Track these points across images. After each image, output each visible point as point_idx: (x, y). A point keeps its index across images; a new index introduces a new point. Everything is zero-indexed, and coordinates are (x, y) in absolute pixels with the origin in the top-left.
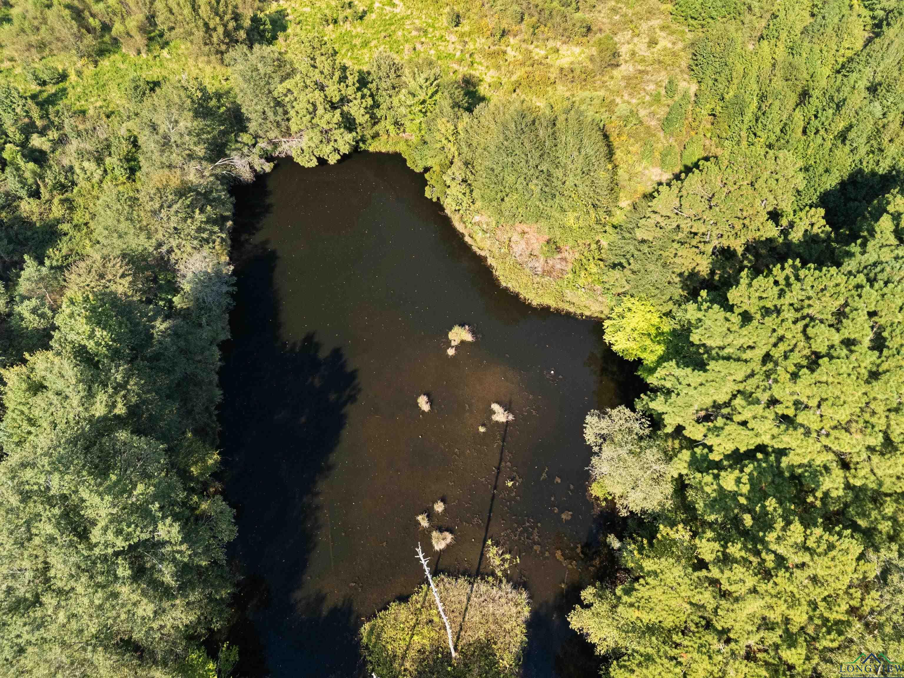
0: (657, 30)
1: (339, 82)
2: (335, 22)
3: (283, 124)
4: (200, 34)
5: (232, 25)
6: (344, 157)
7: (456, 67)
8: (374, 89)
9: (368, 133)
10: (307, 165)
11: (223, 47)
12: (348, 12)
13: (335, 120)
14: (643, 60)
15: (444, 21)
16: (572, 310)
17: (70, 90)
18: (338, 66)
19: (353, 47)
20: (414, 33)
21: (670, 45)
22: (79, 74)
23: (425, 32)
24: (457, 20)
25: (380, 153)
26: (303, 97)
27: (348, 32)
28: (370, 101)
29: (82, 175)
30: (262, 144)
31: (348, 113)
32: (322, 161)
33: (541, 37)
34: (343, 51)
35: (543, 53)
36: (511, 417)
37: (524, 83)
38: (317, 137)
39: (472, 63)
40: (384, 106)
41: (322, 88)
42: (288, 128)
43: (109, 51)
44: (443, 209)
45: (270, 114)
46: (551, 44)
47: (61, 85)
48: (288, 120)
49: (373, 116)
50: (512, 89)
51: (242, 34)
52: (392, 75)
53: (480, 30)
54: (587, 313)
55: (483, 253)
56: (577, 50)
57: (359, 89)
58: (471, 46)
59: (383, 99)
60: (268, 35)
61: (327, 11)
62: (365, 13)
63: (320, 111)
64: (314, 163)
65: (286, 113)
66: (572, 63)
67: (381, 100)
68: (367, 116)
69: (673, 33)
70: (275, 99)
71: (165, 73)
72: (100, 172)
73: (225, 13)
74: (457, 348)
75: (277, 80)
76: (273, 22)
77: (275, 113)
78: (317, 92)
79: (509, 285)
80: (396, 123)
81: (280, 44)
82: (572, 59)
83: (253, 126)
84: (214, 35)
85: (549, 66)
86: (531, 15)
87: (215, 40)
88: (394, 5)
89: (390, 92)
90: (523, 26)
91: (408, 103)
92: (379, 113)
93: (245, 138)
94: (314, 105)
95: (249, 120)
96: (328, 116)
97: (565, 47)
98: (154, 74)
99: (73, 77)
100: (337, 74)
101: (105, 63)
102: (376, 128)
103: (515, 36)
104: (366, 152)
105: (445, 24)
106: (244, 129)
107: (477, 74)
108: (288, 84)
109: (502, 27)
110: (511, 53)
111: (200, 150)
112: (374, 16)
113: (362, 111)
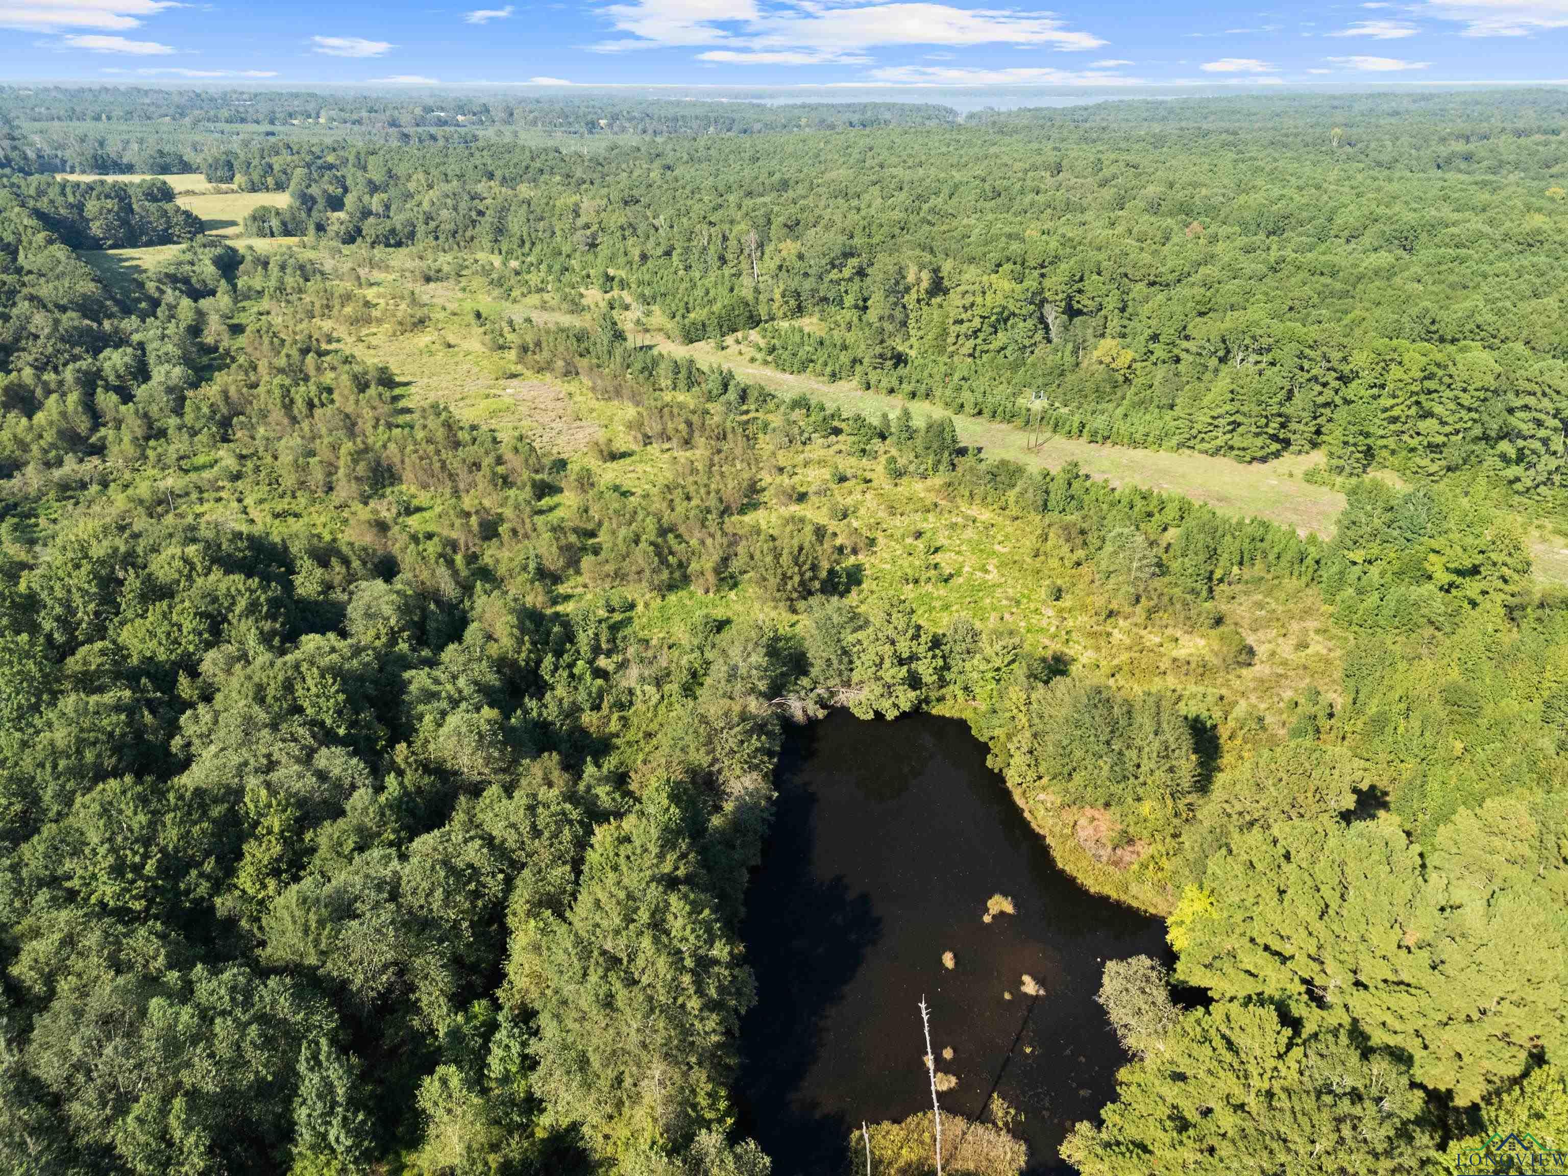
0: (1311, 633)
1: (912, 639)
2: (916, 581)
3: (846, 673)
4: (773, 581)
5: (809, 574)
6: (904, 715)
7: (1047, 642)
8: (947, 652)
9: (934, 695)
10: (863, 717)
11: (795, 595)
12: (932, 573)
13: (901, 675)
14: (1284, 663)
15: (1043, 593)
16: (1135, 904)
17: (636, 621)
18: (913, 623)
19: (931, 609)
20: (1004, 602)
21: (1325, 652)
22: (647, 605)
23: (1018, 603)
24: (1058, 594)
25: (943, 717)
26: (872, 650)
27: (929, 594)
28: (940, 662)
29: (641, 697)
30: (820, 690)
31: (916, 672)
32: (879, 715)
33: (1158, 622)
34: (920, 612)
35: (1157, 640)
36: (1042, 992)
37: (1126, 668)
38: (878, 690)
39: (1067, 641)
40: (955, 669)
41: (893, 643)
42: (849, 680)
43: (677, 587)
44: (1005, 782)
45: (835, 662)
46: (1169, 631)
47: (628, 614)
48: (852, 670)
49: (942, 679)
50: (1109, 672)
51: (817, 585)
52: (969, 639)
53: (1084, 608)
54: (1152, 910)
55: (1042, 832)
56: (1202, 642)
57: (930, 649)
58: (1070, 623)
59: (956, 663)
60: (841, 588)
61: (909, 571)
62: (951, 576)
63: (887, 664)
64: (871, 716)
65: (851, 662)
66: (1191, 655)
67: (952, 663)
68: (935, 677)
69: (1330, 639)
70: (843, 648)
71: (730, 614)
72: (658, 696)
73: (804, 563)
74: (994, 917)
75: (848, 630)
76: (849, 575)
77: (840, 662)
78: (887, 646)
79: (1067, 868)
80: (966, 689)
81: (853, 598)
82: (1193, 650)
83: (814, 672)
84: (790, 583)
85: (1162, 655)
86: (1150, 599)
87: (789, 587)
88: (987, 572)
89: (964, 656)
90: (1139, 609)
91: (981, 668)
92: (948, 676)
93: (805, 682)
94: (882, 659)
95: (812, 665)
96: (893, 671)
97: (1187, 637)
98: (720, 613)
99: (640, 608)
100: (911, 632)
101: (672, 598)
102: (944, 691)
103: (1126, 618)
104: (928, 714)
105: (1044, 597)
106: (806, 673)
107: (1071, 652)
108: (860, 635)
109: (1111, 607)
110: (1117, 635)
111: (762, 686)
112: (961, 580)
113: (931, 671)
